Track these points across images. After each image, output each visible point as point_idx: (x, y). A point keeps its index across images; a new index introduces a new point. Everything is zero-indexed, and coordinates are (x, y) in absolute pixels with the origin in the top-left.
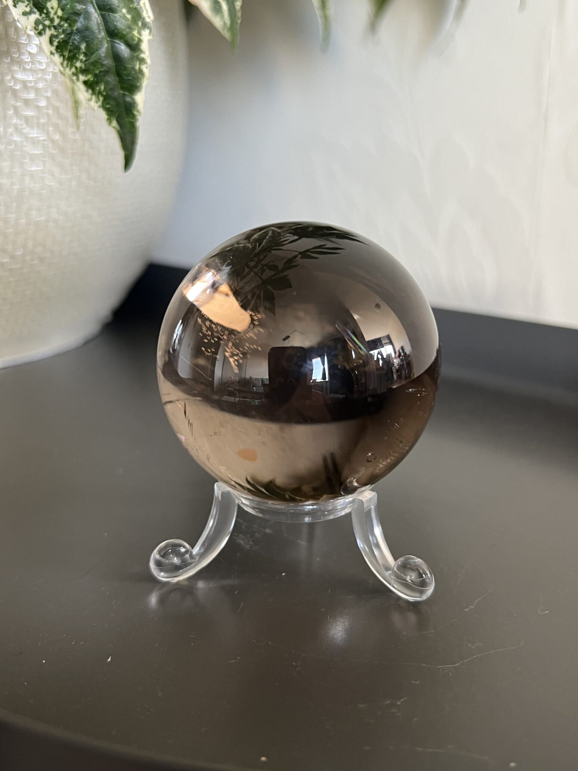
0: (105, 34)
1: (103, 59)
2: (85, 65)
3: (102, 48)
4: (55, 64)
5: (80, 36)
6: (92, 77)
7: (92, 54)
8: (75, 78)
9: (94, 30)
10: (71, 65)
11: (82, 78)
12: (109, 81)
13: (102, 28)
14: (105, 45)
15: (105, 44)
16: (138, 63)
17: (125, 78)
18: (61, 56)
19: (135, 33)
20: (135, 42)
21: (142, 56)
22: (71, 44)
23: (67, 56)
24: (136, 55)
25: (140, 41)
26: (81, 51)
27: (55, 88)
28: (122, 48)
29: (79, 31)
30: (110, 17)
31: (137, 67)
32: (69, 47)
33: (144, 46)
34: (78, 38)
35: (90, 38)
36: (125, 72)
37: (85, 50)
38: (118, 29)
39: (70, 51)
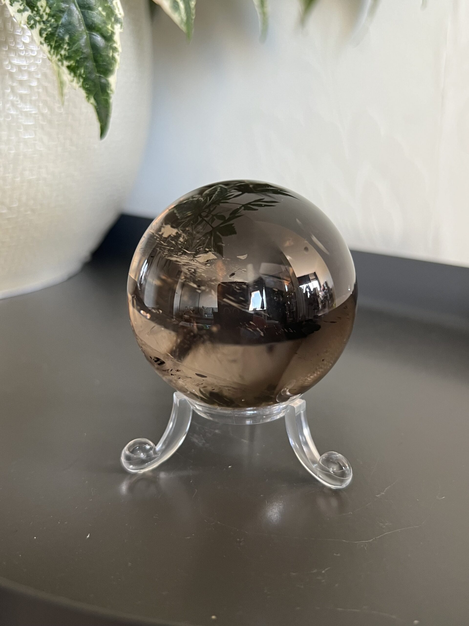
0: (84, 27)
1: (83, 48)
2: (68, 53)
3: (82, 39)
4: (44, 52)
5: (64, 29)
6: (74, 62)
7: (74, 44)
8: (60, 63)
9: (75, 24)
10: (57, 53)
11: (66, 63)
12: (87, 66)
13: (82, 23)
14: (84, 37)
16: (111, 51)
17: (101, 63)
18: (48, 45)
19: (109, 27)
20: (109, 35)
21: (115, 45)
22: (57, 36)
23: (53, 46)
24: (110, 45)
25: (113, 33)
26: (65, 42)
27: (44, 71)
28: (99, 39)
29: (63, 25)
30: (88, 14)
31: (111, 55)
32: (55, 39)
33: (116, 38)
34: (63, 31)
35: (73, 31)
36: (101, 59)
37: (68, 40)
38: (95, 24)
39: (56, 42)
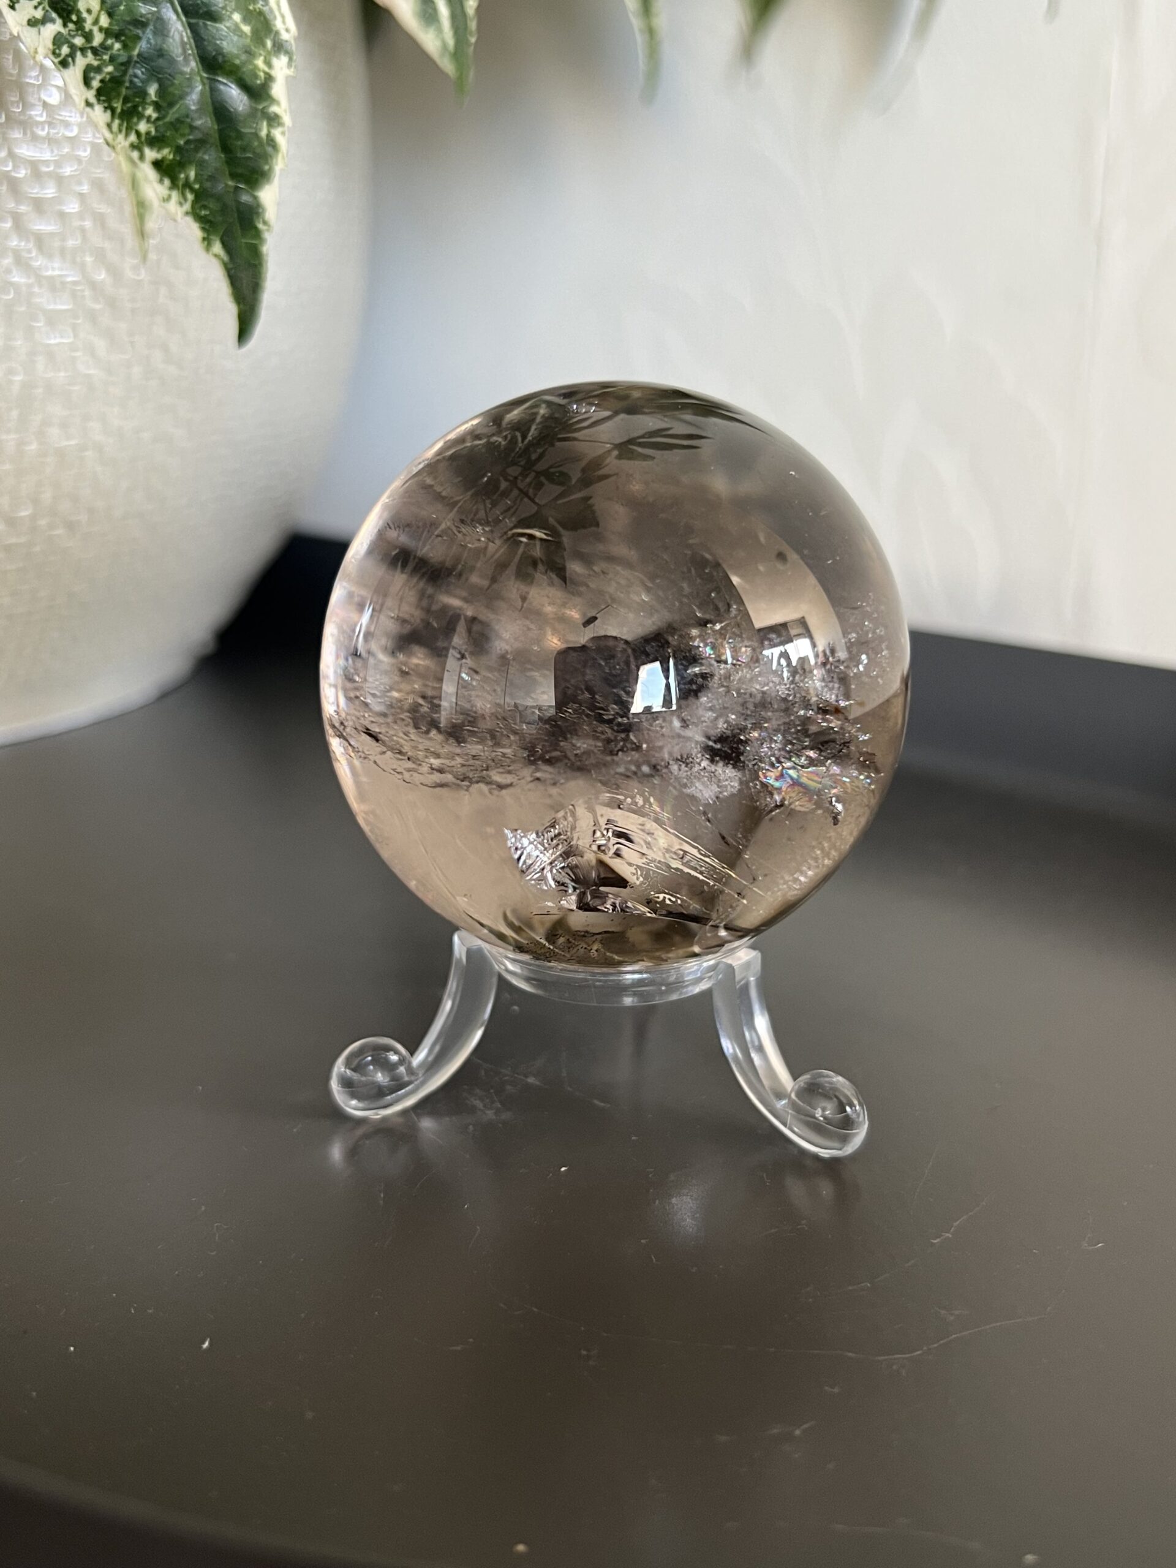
0: (197, 64)
1: (195, 116)
2: (156, 130)
3: (191, 93)
4: (96, 126)
5: (146, 68)
6: (170, 152)
7: (171, 105)
8: (135, 154)
9: (175, 58)
10: (127, 129)
11: (151, 154)
12: (204, 161)
13: (190, 52)
14: (196, 87)
15: (197, 84)
16: (265, 123)
17: (239, 155)
18: (106, 108)
19: (260, 62)
20: (258, 82)
21: (274, 109)
22: (127, 84)
23: (119, 110)
24: (260, 107)
25: (269, 78)
26: (148, 101)
27: (98, 176)
28: (234, 94)
29: (145, 58)
30: (208, 29)
31: (264, 133)
32: (124, 91)
33: (278, 90)
34: (142, 73)
35: (166, 73)
36: (239, 143)
37: (156, 97)
38: (224, 56)
39: (126, 100)
